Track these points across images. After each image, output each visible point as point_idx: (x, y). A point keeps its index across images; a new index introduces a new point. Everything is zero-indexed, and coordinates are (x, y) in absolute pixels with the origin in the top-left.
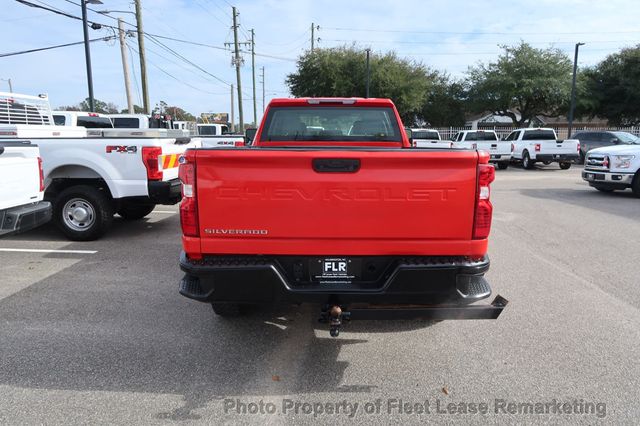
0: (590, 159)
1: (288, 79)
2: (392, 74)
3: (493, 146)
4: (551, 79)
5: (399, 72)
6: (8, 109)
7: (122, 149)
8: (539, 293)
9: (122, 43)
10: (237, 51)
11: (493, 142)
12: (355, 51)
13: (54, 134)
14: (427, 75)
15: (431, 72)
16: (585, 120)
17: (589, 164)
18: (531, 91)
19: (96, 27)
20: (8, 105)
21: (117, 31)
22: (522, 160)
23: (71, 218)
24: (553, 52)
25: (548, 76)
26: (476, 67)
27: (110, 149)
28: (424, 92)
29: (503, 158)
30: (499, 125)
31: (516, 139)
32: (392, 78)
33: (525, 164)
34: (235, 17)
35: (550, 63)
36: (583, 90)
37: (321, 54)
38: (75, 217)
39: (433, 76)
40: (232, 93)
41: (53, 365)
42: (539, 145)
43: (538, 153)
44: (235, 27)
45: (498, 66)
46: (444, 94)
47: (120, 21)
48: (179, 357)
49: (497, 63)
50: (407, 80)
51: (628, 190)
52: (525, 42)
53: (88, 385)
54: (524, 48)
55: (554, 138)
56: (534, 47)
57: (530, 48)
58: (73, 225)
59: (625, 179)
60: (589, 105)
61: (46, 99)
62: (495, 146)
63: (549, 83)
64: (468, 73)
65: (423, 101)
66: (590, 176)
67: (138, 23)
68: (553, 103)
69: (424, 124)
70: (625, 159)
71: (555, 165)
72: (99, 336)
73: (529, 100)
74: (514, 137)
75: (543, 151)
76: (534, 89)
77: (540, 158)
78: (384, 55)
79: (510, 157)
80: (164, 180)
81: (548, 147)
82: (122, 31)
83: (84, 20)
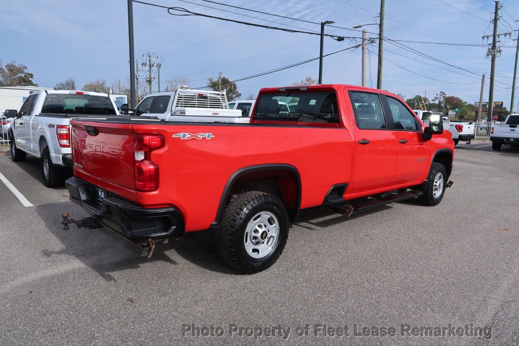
9: (363, 49)
10: (494, 43)
20: (196, 97)
34: (496, 10)
40: (483, 82)
44: (495, 20)
47: (364, 32)
67: (381, 31)
82: (364, 39)
83: (322, 35)
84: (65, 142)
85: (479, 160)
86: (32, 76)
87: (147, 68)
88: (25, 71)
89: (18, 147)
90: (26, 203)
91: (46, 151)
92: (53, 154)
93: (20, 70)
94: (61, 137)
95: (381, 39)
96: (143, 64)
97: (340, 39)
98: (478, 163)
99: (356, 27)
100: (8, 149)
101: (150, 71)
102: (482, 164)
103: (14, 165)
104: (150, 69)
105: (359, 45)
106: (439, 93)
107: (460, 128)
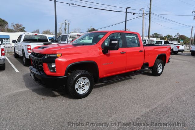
47: (143, 11)
67: (150, 10)
82: (143, 14)
83: (126, 12)
84: (29, 51)
85: (184, 59)
86: (24, 28)
87: (65, 25)
88: (22, 26)
89: (16, 53)
90: (17, 71)
91: (24, 54)
92: (26, 55)
93: (20, 26)
94: (28, 49)
95: (150, 14)
96: (63, 24)
97: (134, 14)
98: (183, 60)
99: (141, 9)
100: (14, 54)
101: (65, 26)
102: (185, 61)
103: (15, 59)
104: (66, 26)
105: (142, 16)
106: (177, 34)
107: (178, 47)
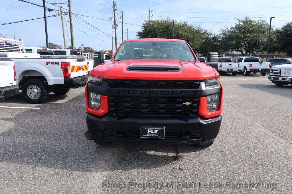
0: (272, 70)
1: (138, 34)
2: (185, 32)
3: (229, 65)
4: (260, 34)
5: (188, 31)
6: (5, 45)
7: (53, 63)
8: (234, 129)
9: (62, 18)
10: (115, 21)
11: (230, 63)
12: (169, 21)
13: (25, 57)
14: (202, 32)
15: (203, 31)
16: (276, 53)
17: (272, 73)
18: (250, 40)
19: (50, 10)
20: (5, 44)
21: (60, 12)
22: (244, 71)
23: (31, 93)
24: (261, 22)
25: (258, 33)
26: (225, 29)
27: (47, 63)
28: (200, 40)
29: (234, 70)
30: (234, 56)
31: (241, 62)
32: (185, 34)
33: (245, 73)
34: (114, 6)
35: (260, 27)
36: (275, 40)
37: (153, 23)
38: (32, 93)
39: (204, 33)
40: (112, 40)
41: (10, 154)
42: (251, 65)
43: (251, 68)
44: (114, 11)
45: (235, 28)
46: (210, 41)
47: (61, 8)
48: (65, 152)
49: (234, 27)
50: (192, 35)
51: (289, 85)
52: (247, 17)
53: (23, 162)
54: (247, 20)
55: (259, 61)
56: (252, 19)
57: (250, 20)
58: (31, 96)
59: (288, 80)
60: (277, 46)
61: (22, 41)
62: (231, 65)
63: (259, 36)
64: (221, 31)
65: (200, 44)
66: (272, 78)
67: (70, 9)
68: (261, 45)
69: (200, 55)
70: (288, 70)
71: (259, 73)
72: (33, 143)
73: (249, 44)
74: (240, 61)
75: (253, 67)
76: (251, 39)
77: (252, 70)
78: (182, 23)
79: (237, 70)
80: (71, 77)
81: (255, 65)
82: (62, 12)
83: (44, 7)
95: (70, 13)
99: (53, 4)
106: (81, 45)
